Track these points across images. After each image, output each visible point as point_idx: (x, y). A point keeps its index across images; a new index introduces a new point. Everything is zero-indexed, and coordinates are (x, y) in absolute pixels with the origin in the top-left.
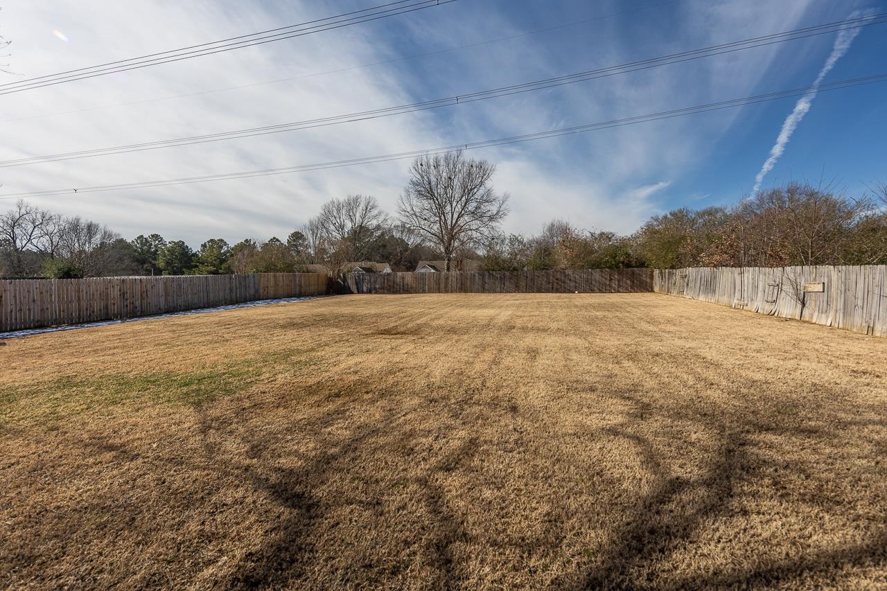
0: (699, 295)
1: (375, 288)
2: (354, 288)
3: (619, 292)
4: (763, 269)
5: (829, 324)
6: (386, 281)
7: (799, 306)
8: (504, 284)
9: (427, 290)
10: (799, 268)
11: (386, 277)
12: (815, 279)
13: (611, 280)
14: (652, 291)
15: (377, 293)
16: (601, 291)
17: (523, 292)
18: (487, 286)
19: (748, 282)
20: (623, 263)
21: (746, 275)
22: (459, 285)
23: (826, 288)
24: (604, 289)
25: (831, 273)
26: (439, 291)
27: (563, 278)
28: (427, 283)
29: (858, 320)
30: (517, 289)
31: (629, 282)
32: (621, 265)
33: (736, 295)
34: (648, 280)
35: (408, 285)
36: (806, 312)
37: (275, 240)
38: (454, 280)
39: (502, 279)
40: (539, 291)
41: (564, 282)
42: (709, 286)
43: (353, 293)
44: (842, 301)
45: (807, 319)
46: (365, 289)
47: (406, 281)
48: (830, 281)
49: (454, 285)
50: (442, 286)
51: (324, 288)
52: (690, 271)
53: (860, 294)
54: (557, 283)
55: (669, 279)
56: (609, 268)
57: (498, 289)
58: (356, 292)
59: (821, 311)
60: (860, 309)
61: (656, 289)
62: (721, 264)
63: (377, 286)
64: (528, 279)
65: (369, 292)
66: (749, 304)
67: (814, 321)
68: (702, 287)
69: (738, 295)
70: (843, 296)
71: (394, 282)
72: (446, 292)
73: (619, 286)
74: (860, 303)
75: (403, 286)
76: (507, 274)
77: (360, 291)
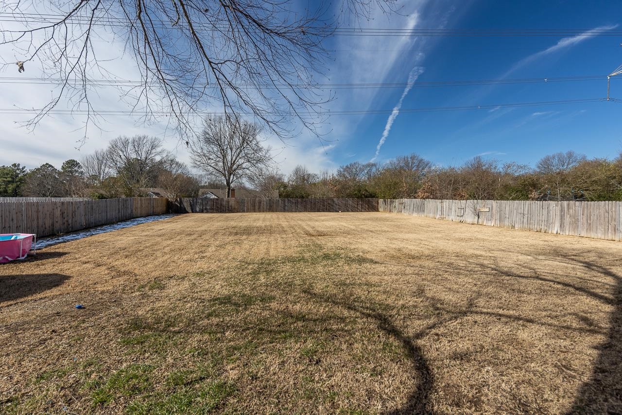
0: (413, 213)
1: (206, 209)
2: (188, 209)
3: (362, 211)
4: (454, 201)
5: (492, 225)
6: (215, 204)
7: (477, 218)
8: (297, 206)
9: (246, 210)
10: (475, 201)
11: (215, 201)
12: (484, 206)
13: (358, 204)
14: (378, 211)
15: (207, 212)
16: (352, 211)
17: (309, 212)
18: (286, 208)
19: (446, 207)
20: (364, 195)
21: (444, 203)
22: (268, 207)
23: (491, 210)
24: (354, 209)
25: (494, 203)
26: (255, 211)
27: (332, 203)
28: (246, 205)
29: (507, 223)
30: (306, 209)
31: (367, 206)
32: (363, 196)
33: (438, 213)
34: (376, 205)
35: (231, 206)
36: (480, 221)
37: (47, 166)
38: (265, 203)
39: (296, 203)
40: (318, 211)
41: (333, 206)
42: (421, 209)
43: (188, 213)
44: (499, 215)
45: (481, 224)
46: (198, 209)
47: (230, 204)
48: (492, 207)
49: (265, 208)
50: (257, 207)
51: (164, 208)
52: (405, 200)
53: (507, 213)
54: (329, 206)
55: (390, 205)
56: (357, 198)
57: (294, 210)
58: (191, 212)
59: (488, 220)
60: (508, 219)
61: (380, 210)
62: (428, 197)
63: (208, 208)
64: (312, 203)
65: (202, 211)
66: (447, 217)
67: (485, 224)
68: (415, 209)
69: (439, 213)
70: (499, 214)
71: (221, 204)
72: (260, 211)
73: (362, 208)
74: (507, 216)
75: (228, 207)
76: (299, 200)
77: (194, 211)
